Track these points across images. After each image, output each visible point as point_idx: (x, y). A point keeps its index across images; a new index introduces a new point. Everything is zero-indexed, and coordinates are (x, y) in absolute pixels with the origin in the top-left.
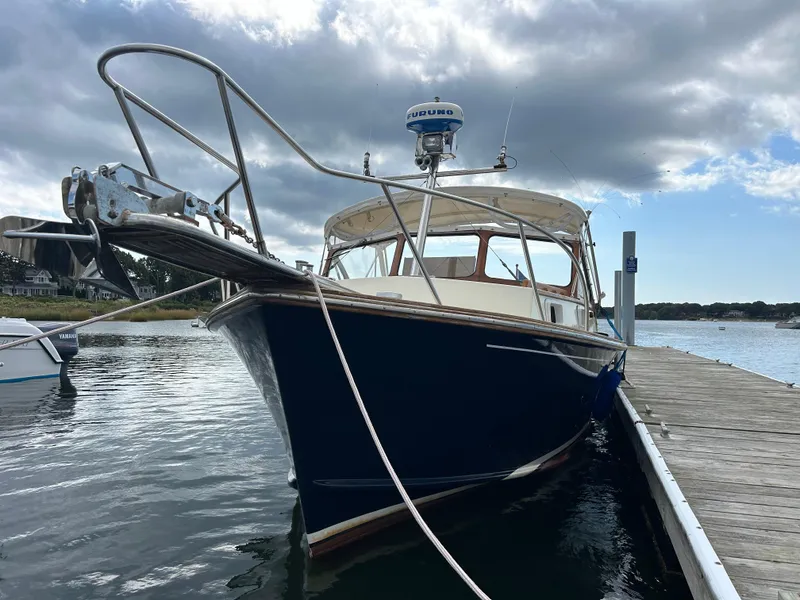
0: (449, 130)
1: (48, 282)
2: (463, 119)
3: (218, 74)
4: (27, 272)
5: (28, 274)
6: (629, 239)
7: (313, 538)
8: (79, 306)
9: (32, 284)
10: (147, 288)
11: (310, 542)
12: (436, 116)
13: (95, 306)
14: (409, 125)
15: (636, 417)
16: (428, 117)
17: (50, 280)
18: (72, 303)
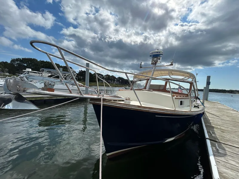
0: (159, 56)
2: (163, 54)
6: (209, 78)
10: (118, 82)
11: (107, 155)
12: (156, 54)
14: (150, 56)
16: (154, 54)
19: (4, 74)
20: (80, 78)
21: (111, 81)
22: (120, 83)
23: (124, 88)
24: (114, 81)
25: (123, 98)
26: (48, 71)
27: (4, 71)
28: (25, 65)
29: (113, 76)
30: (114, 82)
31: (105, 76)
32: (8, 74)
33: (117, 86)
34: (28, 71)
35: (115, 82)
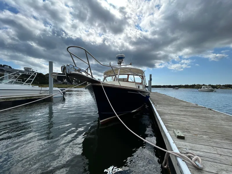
0: (123, 59)
2: (125, 57)
3: (85, 50)
6: (151, 75)
7: (101, 121)
9: (58, 82)
12: (121, 57)
14: (117, 58)
15: (152, 103)
16: (119, 57)
17: (61, 82)
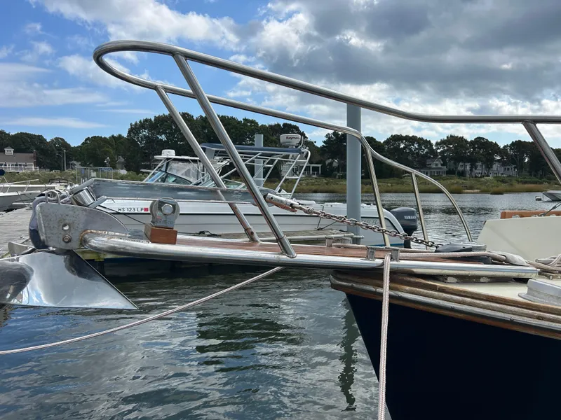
1: (440, 166)
4: (428, 160)
5: (428, 162)
8: (457, 183)
9: (430, 168)
10: (510, 167)
13: (468, 183)
17: (442, 165)
18: (453, 181)
19: (116, 174)
20: (331, 164)
21: (473, 166)
22: (524, 173)
23: (547, 199)
24: (489, 163)
25: (523, 262)
26: (216, 152)
27: (117, 165)
28: (163, 137)
29: (480, 143)
30: (489, 167)
31: (443, 143)
32: (124, 172)
33: (503, 187)
34: (168, 159)
35: (495, 166)
